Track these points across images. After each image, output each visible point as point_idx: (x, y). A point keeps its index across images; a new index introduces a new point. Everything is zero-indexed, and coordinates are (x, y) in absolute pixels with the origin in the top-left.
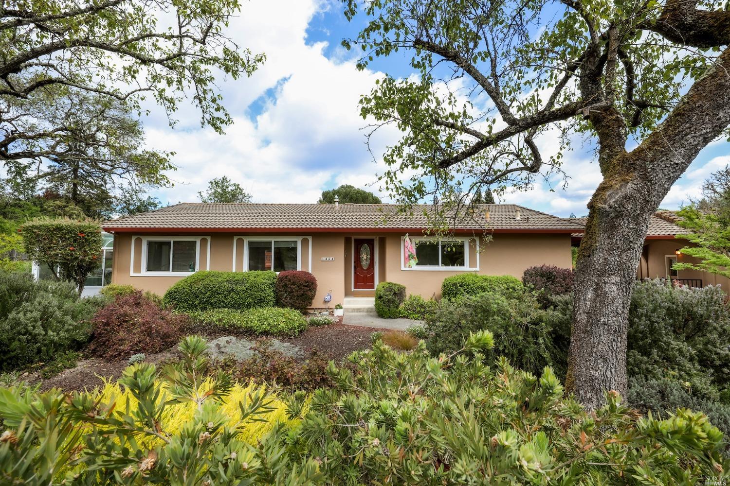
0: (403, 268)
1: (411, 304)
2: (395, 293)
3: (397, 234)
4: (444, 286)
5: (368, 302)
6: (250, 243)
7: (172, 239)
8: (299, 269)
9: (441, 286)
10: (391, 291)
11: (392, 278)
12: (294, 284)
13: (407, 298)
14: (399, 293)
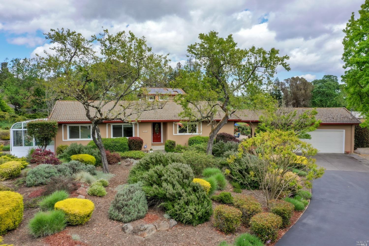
0: (174, 134)
1: (178, 148)
2: (172, 144)
3: (171, 122)
4: (189, 141)
5: (162, 148)
6: (113, 126)
7: (80, 125)
8: (134, 136)
9: (188, 141)
10: (171, 143)
11: (170, 138)
12: (137, 142)
13: (176, 145)
14: (173, 144)
